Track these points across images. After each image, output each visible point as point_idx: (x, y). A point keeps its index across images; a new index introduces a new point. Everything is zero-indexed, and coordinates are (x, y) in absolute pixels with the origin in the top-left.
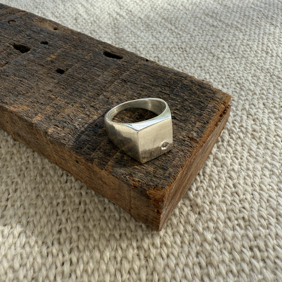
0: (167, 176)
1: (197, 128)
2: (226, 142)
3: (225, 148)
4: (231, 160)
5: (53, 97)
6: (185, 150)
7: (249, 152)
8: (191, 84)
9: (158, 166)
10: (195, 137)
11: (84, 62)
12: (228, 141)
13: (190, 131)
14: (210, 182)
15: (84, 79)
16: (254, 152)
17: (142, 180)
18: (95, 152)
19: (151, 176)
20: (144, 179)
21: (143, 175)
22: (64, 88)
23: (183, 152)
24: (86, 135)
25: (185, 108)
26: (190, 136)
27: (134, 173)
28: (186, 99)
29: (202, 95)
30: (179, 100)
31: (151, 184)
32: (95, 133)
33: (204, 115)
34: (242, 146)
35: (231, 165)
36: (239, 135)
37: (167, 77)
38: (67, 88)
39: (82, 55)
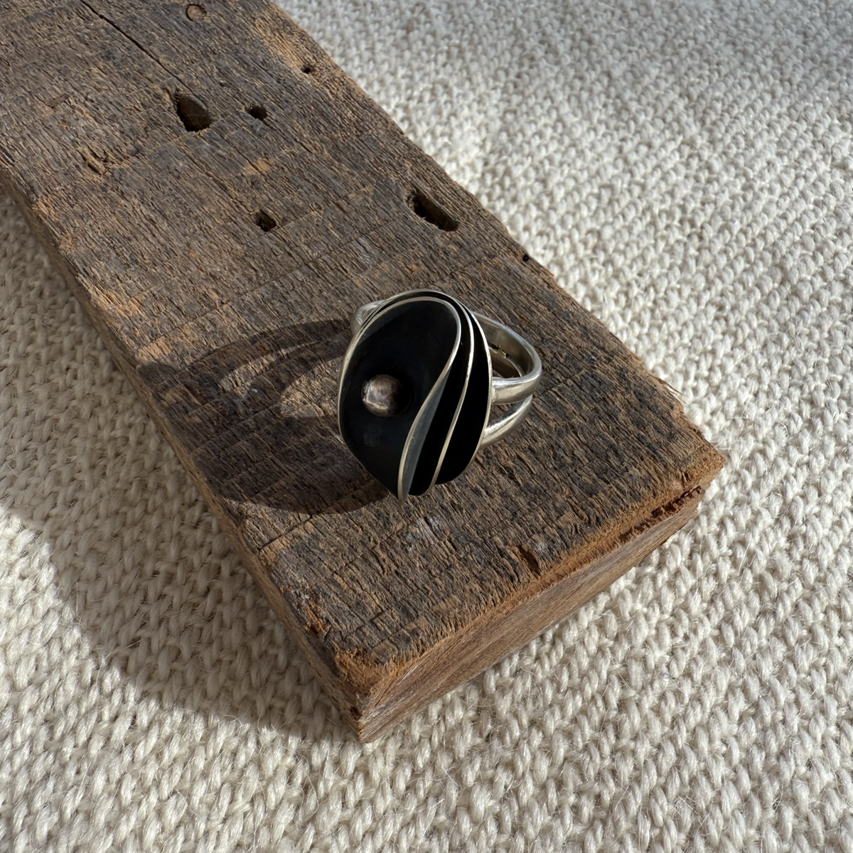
0: (404, 634)
1: (559, 528)
2: (669, 572)
3: (655, 590)
4: (654, 632)
5: (215, 296)
6: (489, 580)
7: (719, 628)
8: (615, 382)
9: (395, 598)
10: (538, 553)
11: (342, 209)
12: (677, 573)
13: (533, 530)
14: (562, 667)
15: (317, 268)
16: (736, 634)
17: (337, 621)
18: (254, 499)
19: (365, 619)
20: (344, 621)
21: (346, 608)
22: (255, 278)
23: (481, 585)
24: (252, 441)
25: (555, 454)
26: (525, 547)
27: (325, 594)
28: (573, 427)
29: (631, 428)
30: (552, 424)
31: (355, 639)
32: (277, 444)
33: (601, 495)
34: (712, 601)
35: (646, 644)
36: (717, 567)
37: (555, 335)
38: (262, 282)
39: (345, 184)
